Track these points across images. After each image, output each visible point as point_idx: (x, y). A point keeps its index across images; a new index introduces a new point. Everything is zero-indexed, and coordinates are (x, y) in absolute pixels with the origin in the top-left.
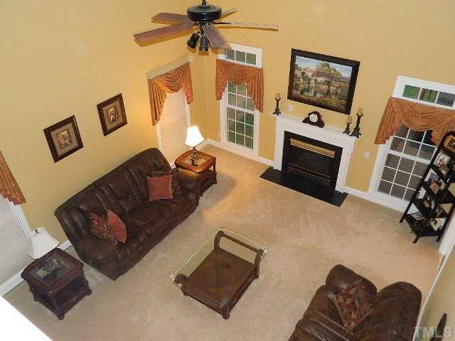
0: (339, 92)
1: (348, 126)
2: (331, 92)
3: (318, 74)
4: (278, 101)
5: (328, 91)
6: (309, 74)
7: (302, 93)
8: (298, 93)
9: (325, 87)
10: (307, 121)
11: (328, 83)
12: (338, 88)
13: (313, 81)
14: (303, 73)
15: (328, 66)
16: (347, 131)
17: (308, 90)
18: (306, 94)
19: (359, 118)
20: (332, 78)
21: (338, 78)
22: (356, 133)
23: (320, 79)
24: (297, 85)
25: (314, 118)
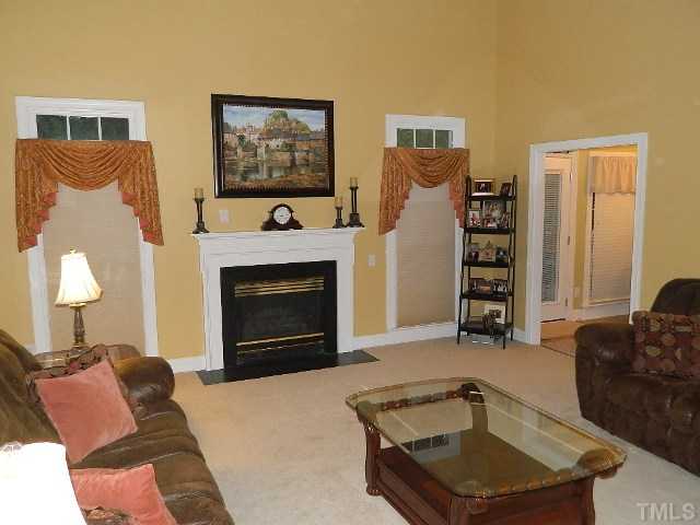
0: (311, 157)
1: (339, 214)
2: (297, 163)
3: (270, 134)
4: (199, 202)
5: (293, 161)
6: (254, 138)
7: (244, 179)
8: (238, 179)
9: (286, 156)
10: (271, 225)
11: (290, 148)
12: (308, 152)
13: (261, 151)
14: (241, 138)
15: (285, 115)
16: (339, 224)
17: (256, 169)
18: (252, 177)
19: (354, 189)
20: (294, 135)
21: (307, 136)
22: (355, 221)
23: (273, 143)
24: (234, 163)
25: (282, 217)
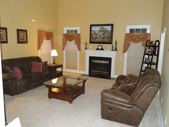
0: (108, 36)
1: (113, 48)
2: (105, 37)
3: (100, 31)
4: (86, 44)
5: (104, 37)
6: (97, 32)
7: (95, 40)
8: (93, 40)
9: (102, 36)
10: (98, 49)
11: (104, 34)
12: (107, 35)
13: (98, 35)
14: (95, 32)
15: (103, 28)
16: (112, 50)
17: (97, 38)
18: (96, 40)
19: (116, 43)
20: (105, 31)
21: (108, 32)
22: (116, 50)
23: (100, 33)
24: (93, 37)
25: (100, 48)
